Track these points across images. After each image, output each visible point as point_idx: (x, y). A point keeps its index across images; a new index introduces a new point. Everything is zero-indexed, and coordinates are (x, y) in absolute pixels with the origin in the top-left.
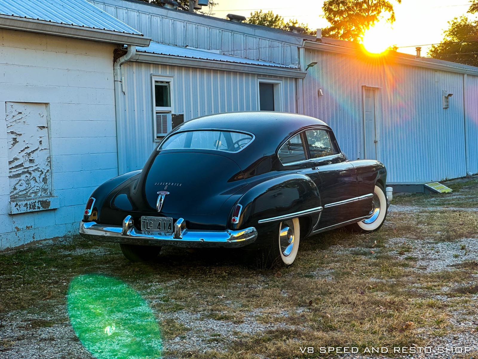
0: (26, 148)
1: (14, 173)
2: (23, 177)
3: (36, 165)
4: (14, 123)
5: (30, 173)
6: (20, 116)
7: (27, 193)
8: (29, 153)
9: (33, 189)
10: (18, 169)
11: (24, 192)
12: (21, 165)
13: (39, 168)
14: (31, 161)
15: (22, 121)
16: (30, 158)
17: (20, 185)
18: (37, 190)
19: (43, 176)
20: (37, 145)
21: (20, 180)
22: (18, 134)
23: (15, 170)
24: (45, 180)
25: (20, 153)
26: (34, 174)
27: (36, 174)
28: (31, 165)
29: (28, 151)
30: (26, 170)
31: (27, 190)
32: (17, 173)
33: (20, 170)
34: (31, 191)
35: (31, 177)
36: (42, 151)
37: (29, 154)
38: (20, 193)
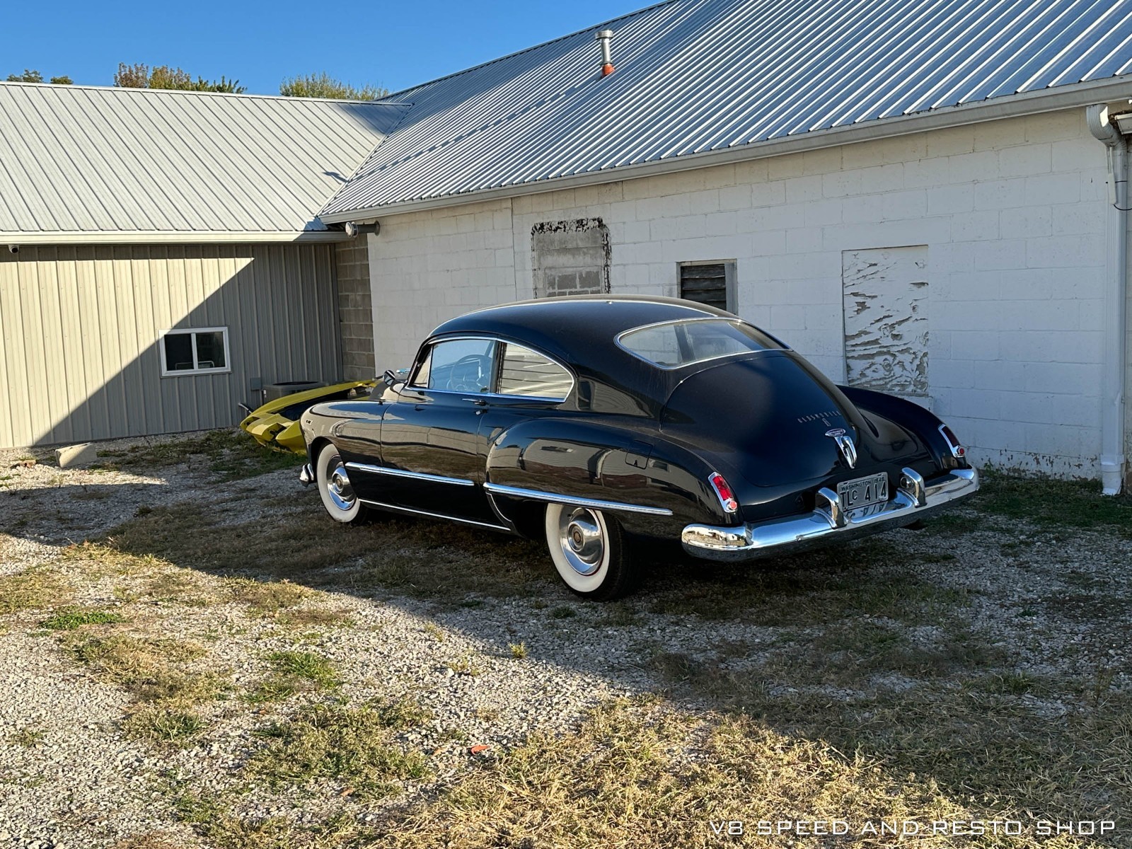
0: (885, 317)
1: (862, 353)
2: (879, 359)
3: (905, 344)
4: (861, 280)
5: (894, 356)
6: (873, 269)
7: (886, 383)
8: (893, 324)
9: (898, 379)
10: (868, 347)
11: (882, 382)
12: (876, 342)
13: (911, 349)
14: (895, 337)
15: (879, 275)
16: (894, 333)
17: (874, 371)
18: (906, 381)
19: (917, 362)
20: (909, 312)
21: (873, 364)
22: (869, 297)
23: (863, 348)
24: (920, 368)
25: (872, 324)
26: (900, 357)
27: (906, 358)
28: (896, 342)
29: (889, 321)
30: (885, 350)
31: (887, 380)
32: (866, 352)
33: (873, 350)
34: (894, 382)
35: (896, 362)
36: (916, 322)
37: (892, 326)
38: (874, 383)
